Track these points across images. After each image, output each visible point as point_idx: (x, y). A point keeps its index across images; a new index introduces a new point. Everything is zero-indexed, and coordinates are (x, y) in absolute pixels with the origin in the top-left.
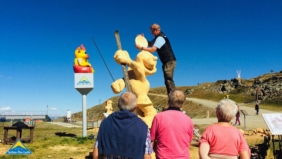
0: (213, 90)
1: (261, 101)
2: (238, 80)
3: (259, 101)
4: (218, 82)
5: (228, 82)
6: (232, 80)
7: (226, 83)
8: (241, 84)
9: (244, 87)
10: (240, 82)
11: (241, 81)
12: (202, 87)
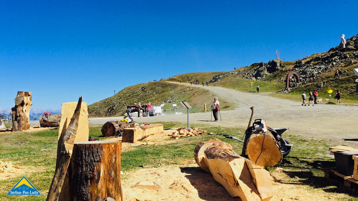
0: (246, 76)
1: (291, 89)
2: (276, 63)
3: (289, 89)
4: (253, 65)
5: (265, 65)
6: (269, 63)
7: (262, 66)
8: (279, 68)
9: (282, 71)
10: (278, 65)
11: (280, 65)
12: (233, 73)
